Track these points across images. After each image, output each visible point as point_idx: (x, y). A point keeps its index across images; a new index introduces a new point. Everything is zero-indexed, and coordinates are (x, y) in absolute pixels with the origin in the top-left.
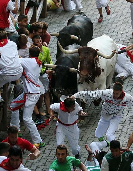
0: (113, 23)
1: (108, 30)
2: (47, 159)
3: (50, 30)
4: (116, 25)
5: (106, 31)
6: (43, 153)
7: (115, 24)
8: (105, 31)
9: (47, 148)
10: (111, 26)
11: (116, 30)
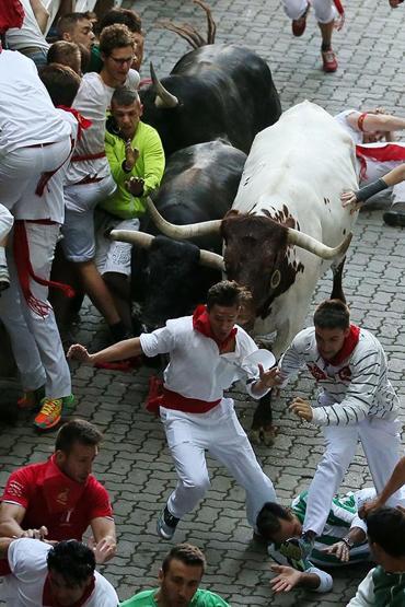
0: (376, 14)
1: (357, 37)
2: (152, 471)
3: (161, 37)
4: (385, 20)
5: (351, 42)
6: (138, 451)
7: (382, 17)
8: (345, 42)
9: (152, 435)
10: (368, 24)
11: (385, 39)
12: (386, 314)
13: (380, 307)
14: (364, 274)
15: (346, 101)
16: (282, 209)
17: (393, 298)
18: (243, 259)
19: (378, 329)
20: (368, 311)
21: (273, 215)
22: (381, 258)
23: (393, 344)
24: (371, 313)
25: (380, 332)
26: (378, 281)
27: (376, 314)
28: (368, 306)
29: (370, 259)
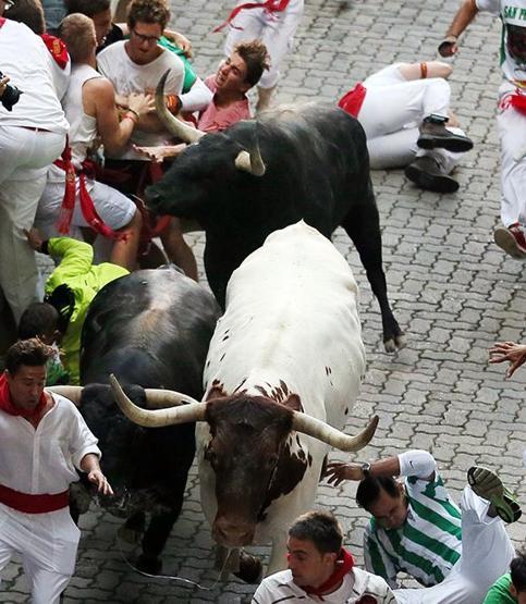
12: (448, 286)
13: (440, 278)
14: (423, 240)
15: (402, 40)
16: (279, 386)
17: (456, 268)
18: (237, 452)
19: (439, 303)
20: (427, 282)
21: (270, 394)
22: (442, 221)
23: (456, 320)
24: (431, 284)
25: (441, 306)
26: (440, 248)
27: (436, 285)
28: (427, 277)
29: (430, 222)
